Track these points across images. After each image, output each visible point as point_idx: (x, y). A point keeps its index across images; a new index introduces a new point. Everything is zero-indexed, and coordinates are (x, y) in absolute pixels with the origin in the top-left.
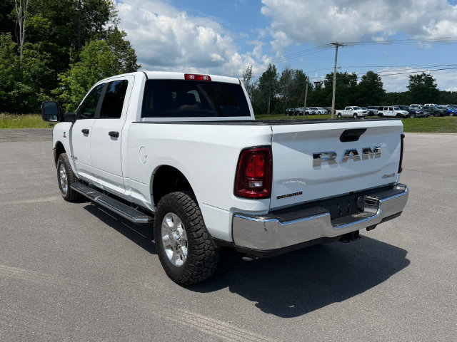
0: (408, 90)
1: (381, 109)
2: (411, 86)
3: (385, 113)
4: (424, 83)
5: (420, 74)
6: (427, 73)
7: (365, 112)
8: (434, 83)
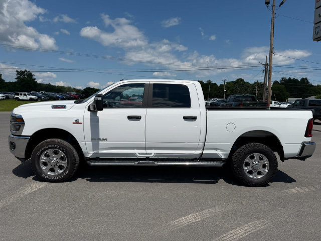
0: (16, 81)
1: (18, 94)
2: (18, 78)
3: (21, 97)
4: (26, 76)
5: (23, 70)
6: (28, 70)
7: (3, 96)
8: (33, 77)
